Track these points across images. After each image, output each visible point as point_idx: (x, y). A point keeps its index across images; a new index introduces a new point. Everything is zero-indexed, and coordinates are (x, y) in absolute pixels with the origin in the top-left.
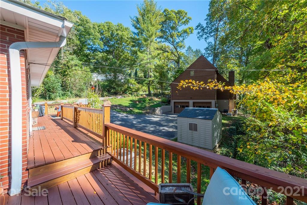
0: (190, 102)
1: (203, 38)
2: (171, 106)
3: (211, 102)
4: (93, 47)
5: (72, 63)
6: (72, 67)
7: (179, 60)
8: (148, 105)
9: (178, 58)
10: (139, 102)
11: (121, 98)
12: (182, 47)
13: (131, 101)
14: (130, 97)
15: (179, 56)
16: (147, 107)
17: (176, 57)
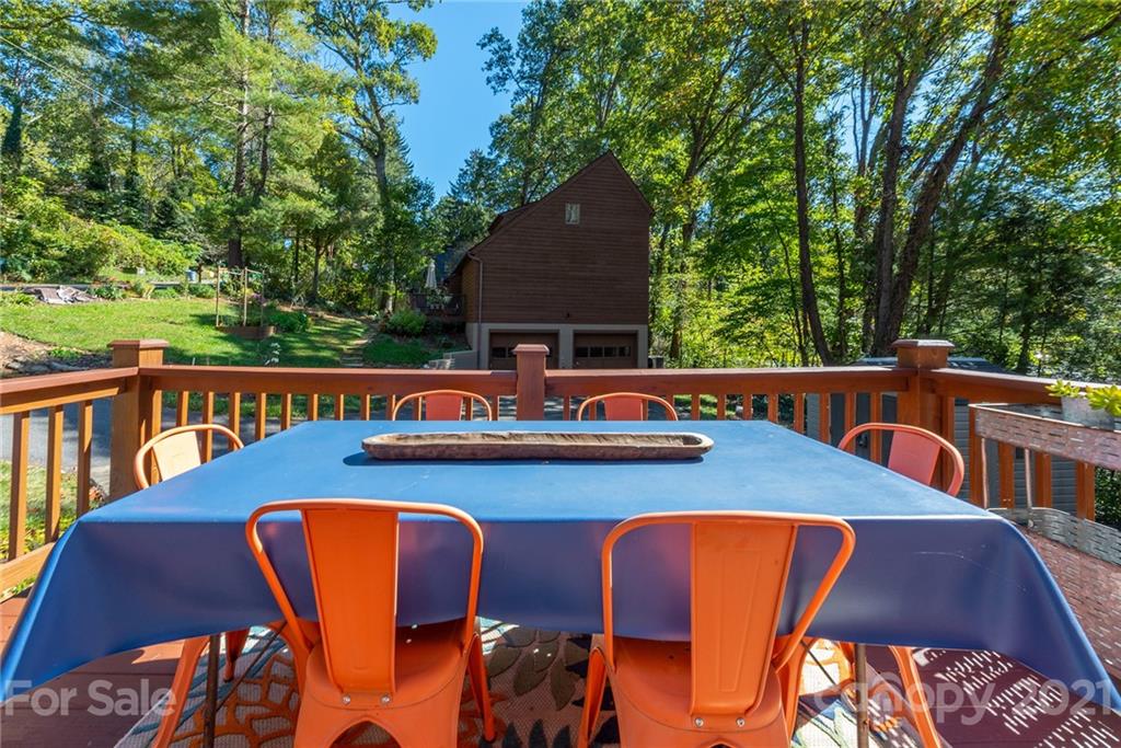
0: (560, 332)
3: (638, 331)
7: (382, 145)
8: (344, 344)
9: (377, 134)
10: (276, 332)
11: (74, 300)
12: (407, 93)
13: (206, 320)
14: (147, 299)
15: (382, 127)
16: (351, 355)
17: (372, 129)
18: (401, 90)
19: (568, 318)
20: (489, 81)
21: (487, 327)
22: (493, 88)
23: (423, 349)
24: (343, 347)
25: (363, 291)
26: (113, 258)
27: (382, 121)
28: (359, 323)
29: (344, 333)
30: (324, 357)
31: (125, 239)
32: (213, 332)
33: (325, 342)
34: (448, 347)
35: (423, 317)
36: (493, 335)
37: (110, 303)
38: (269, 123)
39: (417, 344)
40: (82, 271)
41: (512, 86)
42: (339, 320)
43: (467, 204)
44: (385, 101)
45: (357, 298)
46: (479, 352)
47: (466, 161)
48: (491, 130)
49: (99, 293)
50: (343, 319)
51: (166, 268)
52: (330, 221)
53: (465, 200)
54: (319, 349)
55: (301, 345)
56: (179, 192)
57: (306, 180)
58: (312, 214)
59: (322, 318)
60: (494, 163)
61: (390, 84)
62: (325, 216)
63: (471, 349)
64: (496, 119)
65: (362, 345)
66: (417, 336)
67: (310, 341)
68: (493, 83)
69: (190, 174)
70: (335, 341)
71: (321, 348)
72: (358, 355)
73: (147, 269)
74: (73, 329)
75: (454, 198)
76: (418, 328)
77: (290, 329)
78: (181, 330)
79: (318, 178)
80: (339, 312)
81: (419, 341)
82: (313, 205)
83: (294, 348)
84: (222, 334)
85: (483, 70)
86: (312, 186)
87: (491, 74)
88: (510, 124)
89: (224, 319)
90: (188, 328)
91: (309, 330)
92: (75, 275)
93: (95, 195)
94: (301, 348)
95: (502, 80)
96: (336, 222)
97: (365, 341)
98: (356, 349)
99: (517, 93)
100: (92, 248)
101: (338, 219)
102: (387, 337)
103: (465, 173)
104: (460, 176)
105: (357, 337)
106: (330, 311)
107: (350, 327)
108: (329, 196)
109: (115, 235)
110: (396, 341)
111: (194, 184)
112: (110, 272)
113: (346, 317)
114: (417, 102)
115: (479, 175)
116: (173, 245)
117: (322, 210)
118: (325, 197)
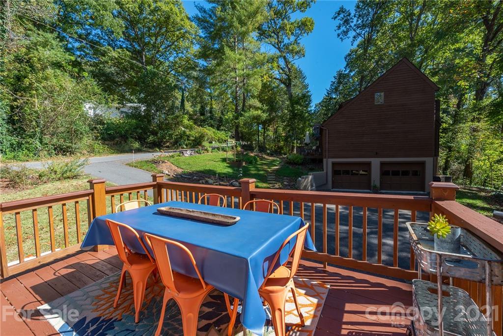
0: (372, 162)
1: (349, 38)
2: (325, 171)
3: (425, 161)
4: (89, 34)
5: (47, 54)
6: (44, 69)
7: (290, 80)
8: (270, 168)
9: (287, 75)
10: (246, 164)
11: (191, 154)
12: (300, 53)
13: (224, 160)
14: (210, 153)
15: (289, 71)
16: (271, 173)
17: (285, 74)
18: (297, 53)
19: (377, 155)
20: (339, 35)
21: (331, 160)
22: (341, 38)
23: (301, 171)
24: (269, 170)
25: (284, 145)
26: (206, 139)
27: (289, 69)
28: (278, 159)
29: (271, 164)
30: (261, 174)
31: (209, 132)
32: (226, 164)
33: (262, 168)
34: (312, 170)
35: (302, 157)
36: (334, 164)
37: (199, 155)
38: (245, 82)
39: (299, 169)
40: (198, 144)
41: (352, 34)
42: (271, 158)
43: (335, 99)
44: (291, 60)
45: (281, 148)
46: (327, 173)
47: (334, 77)
48: (346, 58)
49: (197, 152)
50: (273, 158)
51: (220, 141)
52: (267, 118)
53: (334, 97)
54: (259, 171)
55: (253, 169)
56: (224, 112)
57: (256, 103)
58: (259, 116)
59: (264, 158)
60: (348, 75)
61: (292, 51)
62: (265, 116)
63: (323, 171)
64: (348, 52)
65: (277, 169)
66: (299, 165)
67: (257, 168)
68: (341, 36)
69: (227, 105)
70: (266, 167)
71: (260, 170)
72: (274, 173)
73: (215, 142)
74: (189, 164)
75: (328, 97)
76: (300, 161)
77: (251, 163)
78: (217, 164)
79: (260, 101)
80: (271, 155)
81: (300, 167)
82: (259, 112)
83: (250, 170)
84: (228, 165)
85: (335, 30)
86: (258, 104)
87: (339, 32)
88: (356, 52)
89: (229, 159)
90: (219, 163)
91: (258, 163)
92: (196, 145)
93: (202, 117)
94: (253, 170)
95: (346, 33)
96: (269, 118)
97: (278, 167)
98: (274, 171)
99: (354, 37)
100: (200, 136)
101: (270, 116)
102: (287, 165)
103: (334, 83)
104: (331, 85)
105: (275, 165)
106: (268, 154)
107: (274, 161)
108: (265, 107)
109: (206, 131)
110: (291, 167)
111: (229, 109)
112: (206, 144)
113: (274, 157)
114: (304, 56)
115: (339, 83)
116: (223, 132)
117: (263, 114)
118: (264, 108)
